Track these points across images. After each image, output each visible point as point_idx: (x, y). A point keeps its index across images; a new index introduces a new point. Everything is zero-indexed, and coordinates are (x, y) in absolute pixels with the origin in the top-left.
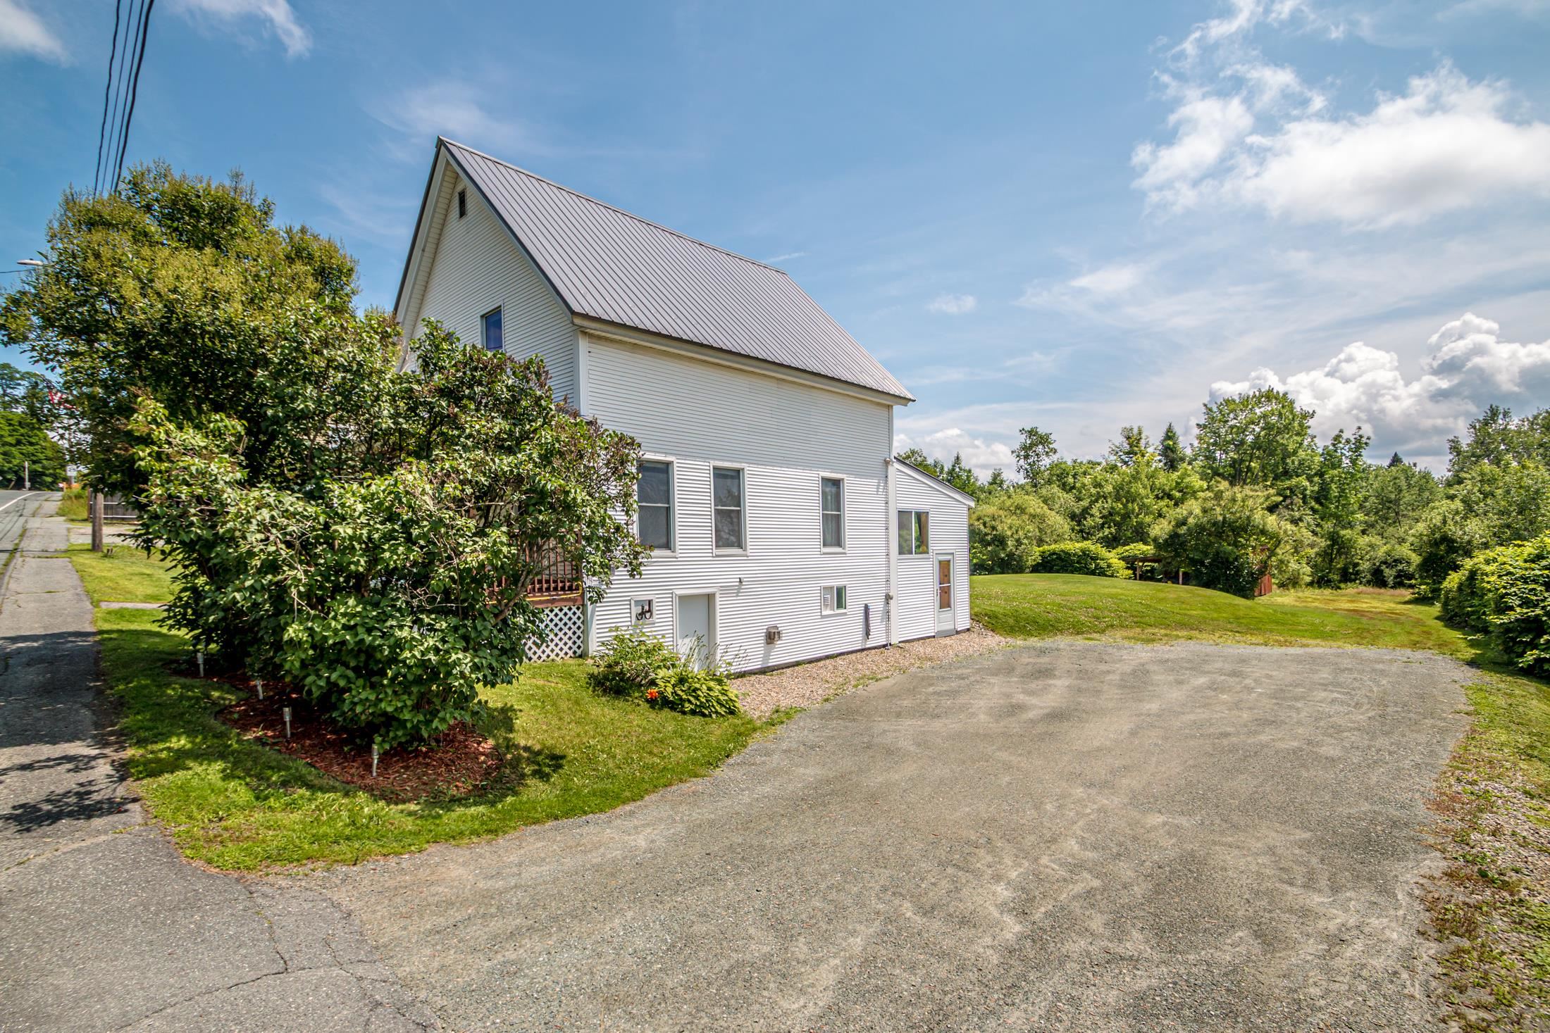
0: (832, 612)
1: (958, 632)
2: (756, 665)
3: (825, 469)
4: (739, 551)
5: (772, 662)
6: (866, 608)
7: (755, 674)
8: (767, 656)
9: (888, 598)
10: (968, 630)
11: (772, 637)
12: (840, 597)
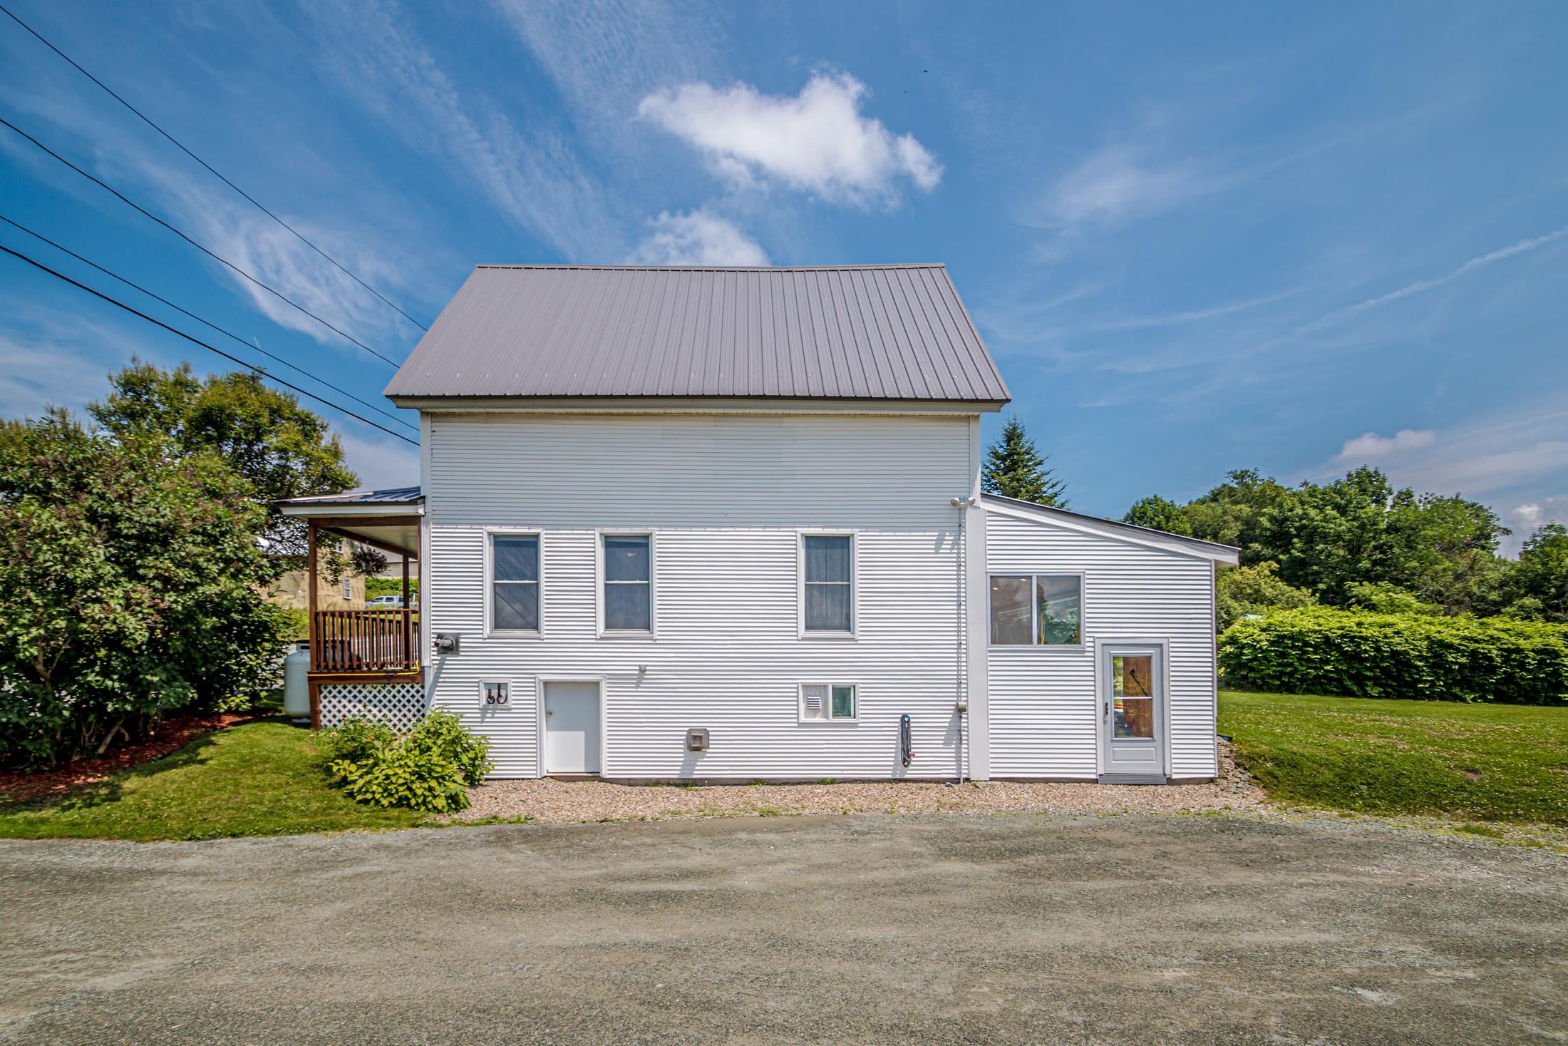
0: (824, 720)
1: (1171, 782)
2: (674, 774)
3: (809, 524)
4: (644, 633)
5: (697, 775)
6: (905, 722)
7: (669, 785)
8: (690, 764)
9: (960, 710)
10: (1212, 780)
11: (697, 743)
12: (843, 700)
